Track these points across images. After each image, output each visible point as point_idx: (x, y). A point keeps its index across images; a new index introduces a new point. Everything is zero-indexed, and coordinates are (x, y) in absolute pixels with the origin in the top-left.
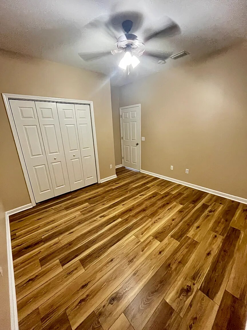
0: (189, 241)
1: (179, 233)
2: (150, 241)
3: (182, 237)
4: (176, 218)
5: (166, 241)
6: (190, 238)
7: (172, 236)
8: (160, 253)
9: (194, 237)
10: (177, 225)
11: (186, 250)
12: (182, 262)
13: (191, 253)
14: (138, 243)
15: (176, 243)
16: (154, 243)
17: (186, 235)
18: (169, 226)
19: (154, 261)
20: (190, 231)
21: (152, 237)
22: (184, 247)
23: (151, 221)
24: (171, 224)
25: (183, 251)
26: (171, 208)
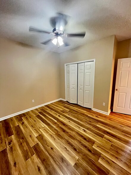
0: (30, 154)
1: (39, 149)
2: (38, 133)
3: (35, 150)
4: (53, 151)
5: (36, 140)
6: (32, 156)
7: (38, 144)
8: (30, 136)
9: (31, 159)
10: (46, 150)
11: (25, 149)
12: (21, 145)
13: (22, 151)
14: (40, 128)
15: (32, 145)
16: (37, 134)
17: (35, 153)
18: (46, 144)
19: (28, 133)
20: (38, 159)
21: (40, 133)
22: (28, 149)
23: (53, 134)
24: (48, 146)
25: (26, 148)
26: (68, 150)
